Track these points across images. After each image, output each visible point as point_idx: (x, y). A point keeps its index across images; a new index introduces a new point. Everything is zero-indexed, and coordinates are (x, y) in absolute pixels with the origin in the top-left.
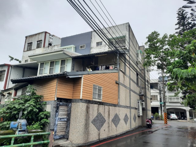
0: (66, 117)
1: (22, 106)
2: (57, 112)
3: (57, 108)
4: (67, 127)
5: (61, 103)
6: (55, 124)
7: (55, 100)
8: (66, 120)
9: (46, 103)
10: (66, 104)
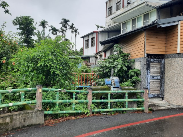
0: (159, 75)
1: (112, 65)
2: (148, 69)
3: (148, 65)
4: (161, 86)
5: (152, 60)
6: (147, 82)
7: (145, 56)
8: (159, 78)
9: (134, 60)
10: (158, 61)
